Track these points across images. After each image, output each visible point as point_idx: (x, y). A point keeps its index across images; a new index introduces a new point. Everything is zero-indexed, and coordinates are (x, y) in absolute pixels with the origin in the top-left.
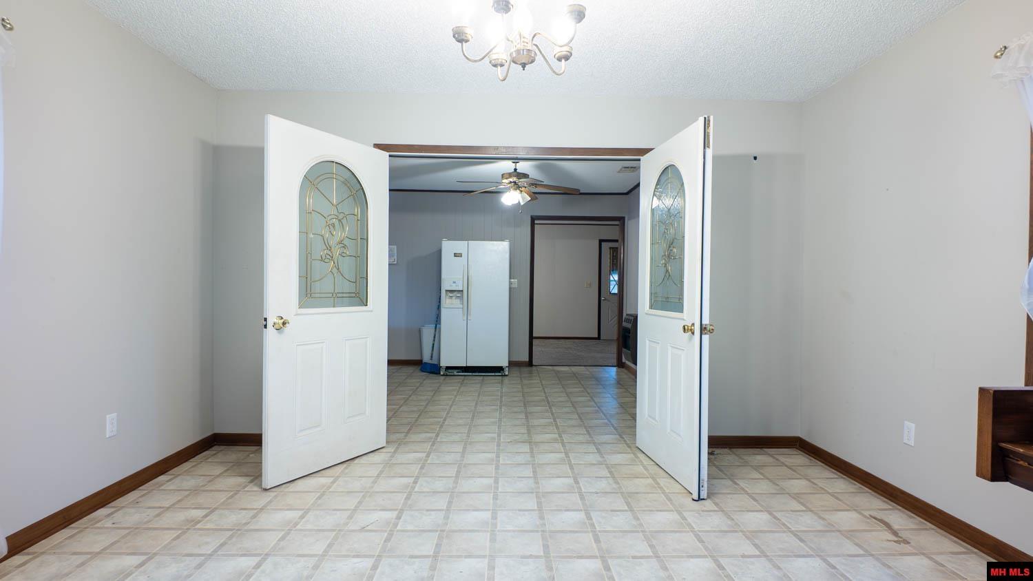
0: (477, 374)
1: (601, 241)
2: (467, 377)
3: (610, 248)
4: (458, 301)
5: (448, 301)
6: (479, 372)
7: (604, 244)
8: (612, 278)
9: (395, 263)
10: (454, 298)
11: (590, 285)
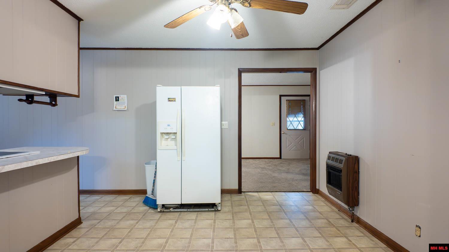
0: (192, 210)
1: (281, 96)
2: (182, 213)
3: (287, 100)
4: (173, 142)
5: (164, 142)
6: (194, 208)
7: (282, 98)
8: (288, 120)
9: (126, 109)
10: (169, 140)
11: (274, 124)
